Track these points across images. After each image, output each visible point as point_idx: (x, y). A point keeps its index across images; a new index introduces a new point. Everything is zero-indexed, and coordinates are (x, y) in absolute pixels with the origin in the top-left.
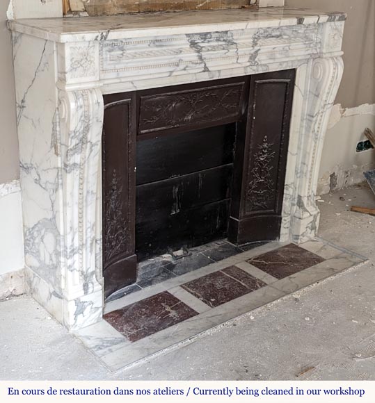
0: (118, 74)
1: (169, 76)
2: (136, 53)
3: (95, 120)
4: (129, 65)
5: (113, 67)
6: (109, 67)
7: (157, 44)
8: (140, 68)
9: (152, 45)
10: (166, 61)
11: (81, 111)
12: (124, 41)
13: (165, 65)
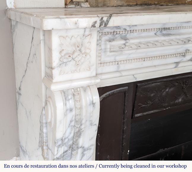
0: (118, 67)
1: (176, 67)
2: (140, 43)
3: (88, 123)
4: (132, 56)
5: (112, 59)
6: (108, 59)
7: (164, 32)
8: (144, 59)
9: (159, 33)
10: (173, 52)
12: (128, 29)
13: (171, 55)
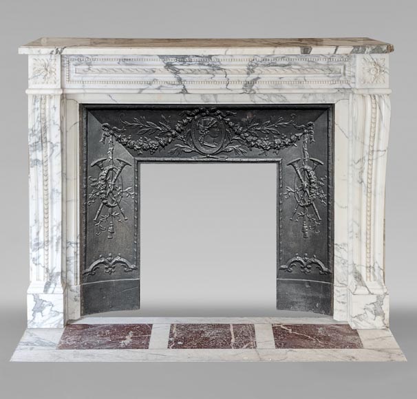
0: (83, 86)
1: (139, 93)
2: (103, 69)
5: (80, 78)
6: (75, 79)
8: (107, 82)
9: (121, 62)
10: (140, 79)
11: (37, 113)
12: (90, 57)
13: (135, 82)
